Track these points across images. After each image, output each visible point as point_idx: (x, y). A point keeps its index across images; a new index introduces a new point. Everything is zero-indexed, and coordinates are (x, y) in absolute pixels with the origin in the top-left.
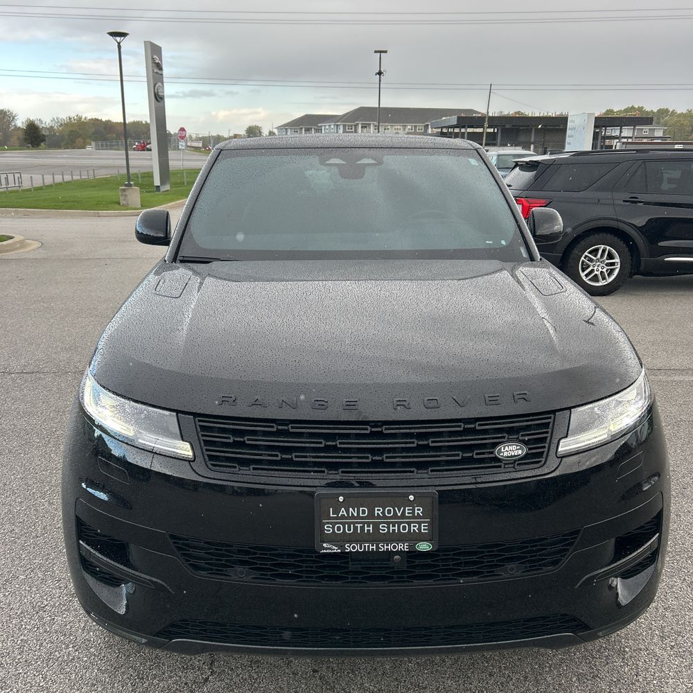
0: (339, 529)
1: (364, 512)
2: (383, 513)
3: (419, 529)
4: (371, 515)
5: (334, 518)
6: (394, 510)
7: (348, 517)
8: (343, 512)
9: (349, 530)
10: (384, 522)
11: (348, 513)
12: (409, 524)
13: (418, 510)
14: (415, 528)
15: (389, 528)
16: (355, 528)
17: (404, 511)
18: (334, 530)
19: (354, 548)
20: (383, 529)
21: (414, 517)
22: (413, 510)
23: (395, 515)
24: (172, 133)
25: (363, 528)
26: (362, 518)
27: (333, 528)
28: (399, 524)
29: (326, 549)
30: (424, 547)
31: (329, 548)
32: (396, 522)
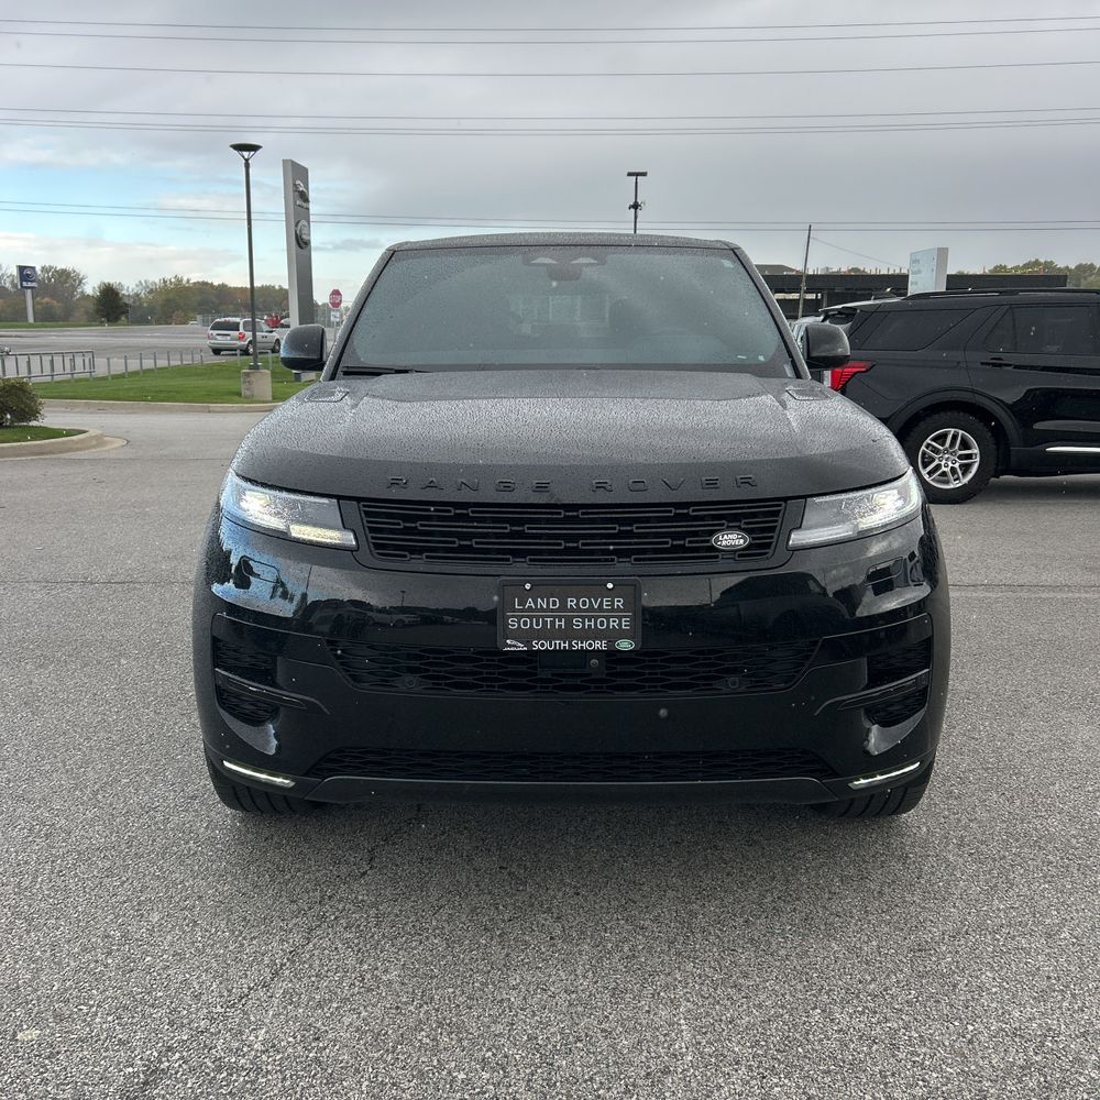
0: (525, 624)
1: (554, 604)
2: (577, 604)
3: (620, 624)
4: (563, 607)
5: (519, 610)
6: (591, 602)
7: (536, 610)
8: (530, 603)
9: (538, 625)
10: (578, 616)
11: (536, 603)
12: (608, 618)
13: (619, 601)
14: (614, 623)
15: (583, 623)
16: (545, 623)
17: (602, 602)
18: (519, 625)
19: (542, 645)
20: (577, 624)
21: (613, 610)
22: (613, 602)
23: (591, 608)
24: (320, 304)
25: (553, 623)
26: (552, 611)
27: (519, 623)
28: (596, 618)
29: (510, 646)
30: (625, 645)
31: (514, 645)
32: (593, 616)
